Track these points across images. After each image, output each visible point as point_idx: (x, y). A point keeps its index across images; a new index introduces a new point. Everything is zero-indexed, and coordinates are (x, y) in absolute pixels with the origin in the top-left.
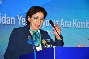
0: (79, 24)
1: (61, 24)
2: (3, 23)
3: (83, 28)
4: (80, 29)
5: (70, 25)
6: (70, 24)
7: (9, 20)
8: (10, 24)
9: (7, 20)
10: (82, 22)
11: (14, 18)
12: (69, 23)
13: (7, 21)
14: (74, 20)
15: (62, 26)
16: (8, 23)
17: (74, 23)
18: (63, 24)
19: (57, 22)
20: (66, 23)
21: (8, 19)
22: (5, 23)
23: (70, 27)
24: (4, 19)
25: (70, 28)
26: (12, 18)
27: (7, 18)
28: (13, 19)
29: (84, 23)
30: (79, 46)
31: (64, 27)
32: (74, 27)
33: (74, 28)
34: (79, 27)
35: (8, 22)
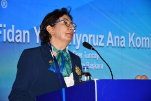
0: (138, 40)
1: (109, 42)
2: (10, 40)
3: (146, 48)
4: (140, 49)
5: (123, 43)
6: (124, 41)
7: (20, 35)
8: (21, 41)
9: (16, 34)
10: (144, 37)
11: (28, 32)
12: (121, 40)
13: (17, 36)
14: (130, 34)
15: (110, 44)
16: (17, 41)
17: (131, 39)
18: (111, 42)
19: (100, 38)
20: (117, 39)
21: (19, 33)
22: (13, 40)
23: (124, 45)
24: (11, 33)
25: (123, 47)
26: (24, 31)
27: (17, 32)
28: (26, 34)
29: (148, 38)
30: (139, 78)
31: (113, 45)
32: (130, 46)
33: (130, 48)
34: (138, 46)
35: (19, 38)
